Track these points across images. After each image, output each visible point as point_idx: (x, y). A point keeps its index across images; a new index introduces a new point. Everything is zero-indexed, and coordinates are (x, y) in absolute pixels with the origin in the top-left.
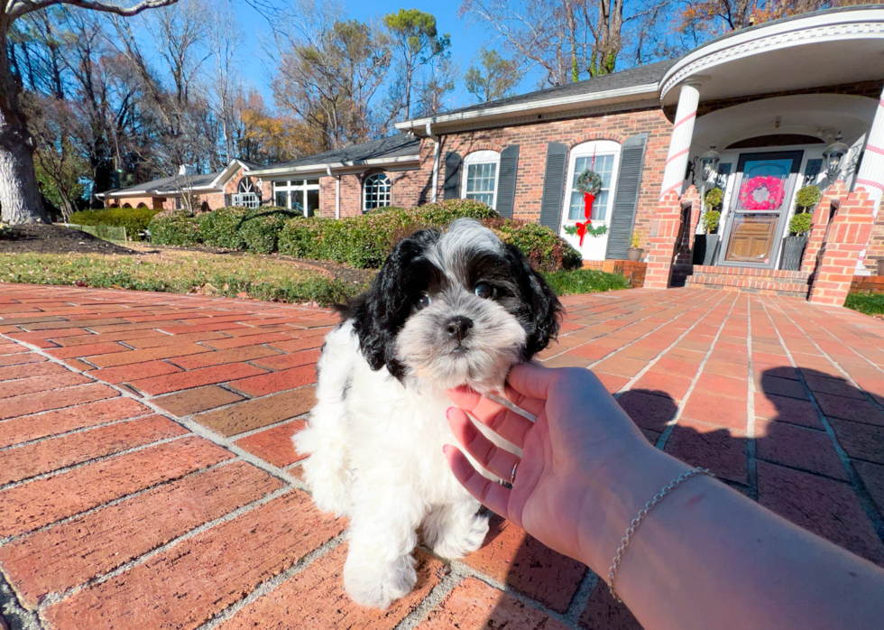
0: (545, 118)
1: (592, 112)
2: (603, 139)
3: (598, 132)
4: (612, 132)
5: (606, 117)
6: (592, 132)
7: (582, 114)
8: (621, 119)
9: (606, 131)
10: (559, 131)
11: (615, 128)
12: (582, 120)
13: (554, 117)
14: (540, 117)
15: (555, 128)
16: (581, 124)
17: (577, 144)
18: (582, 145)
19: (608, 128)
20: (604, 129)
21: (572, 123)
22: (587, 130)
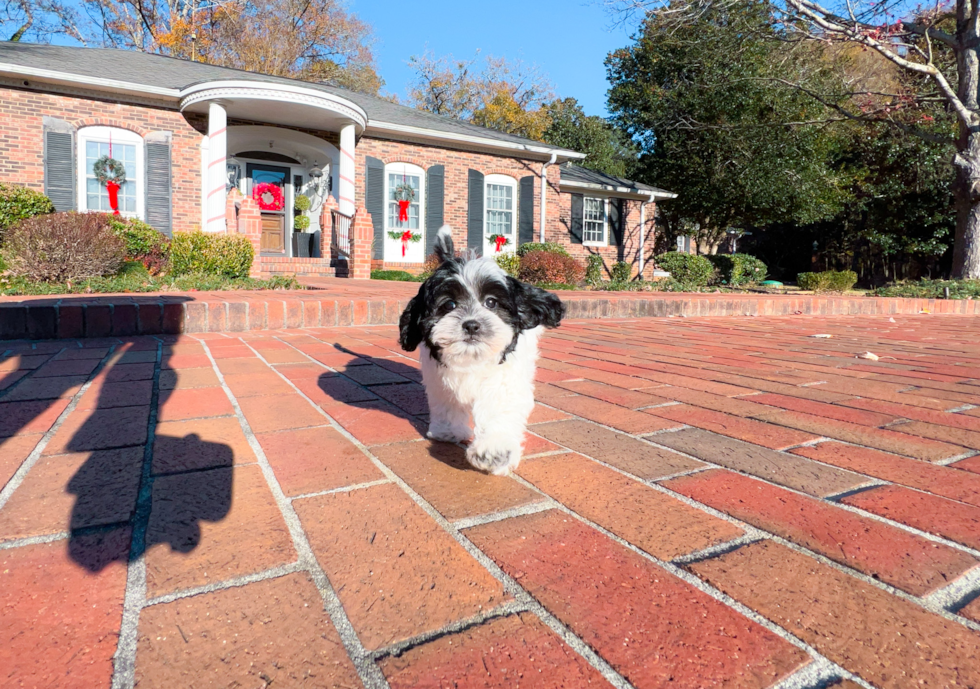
0: (33, 87)
1: (101, 97)
2: (120, 127)
3: (113, 119)
4: (129, 121)
5: (119, 106)
6: (106, 118)
7: (89, 95)
8: (138, 111)
9: (122, 120)
10: (58, 106)
11: (133, 119)
12: (89, 102)
13: (47, 89)
14: (26, 83)
15: (50, 101)
16: (87, 105)
17: (85, 126)
18: (92, 128)
19: (124, 118)
20: (119, 117)
21: (76, 102)
22: (98, 114)
